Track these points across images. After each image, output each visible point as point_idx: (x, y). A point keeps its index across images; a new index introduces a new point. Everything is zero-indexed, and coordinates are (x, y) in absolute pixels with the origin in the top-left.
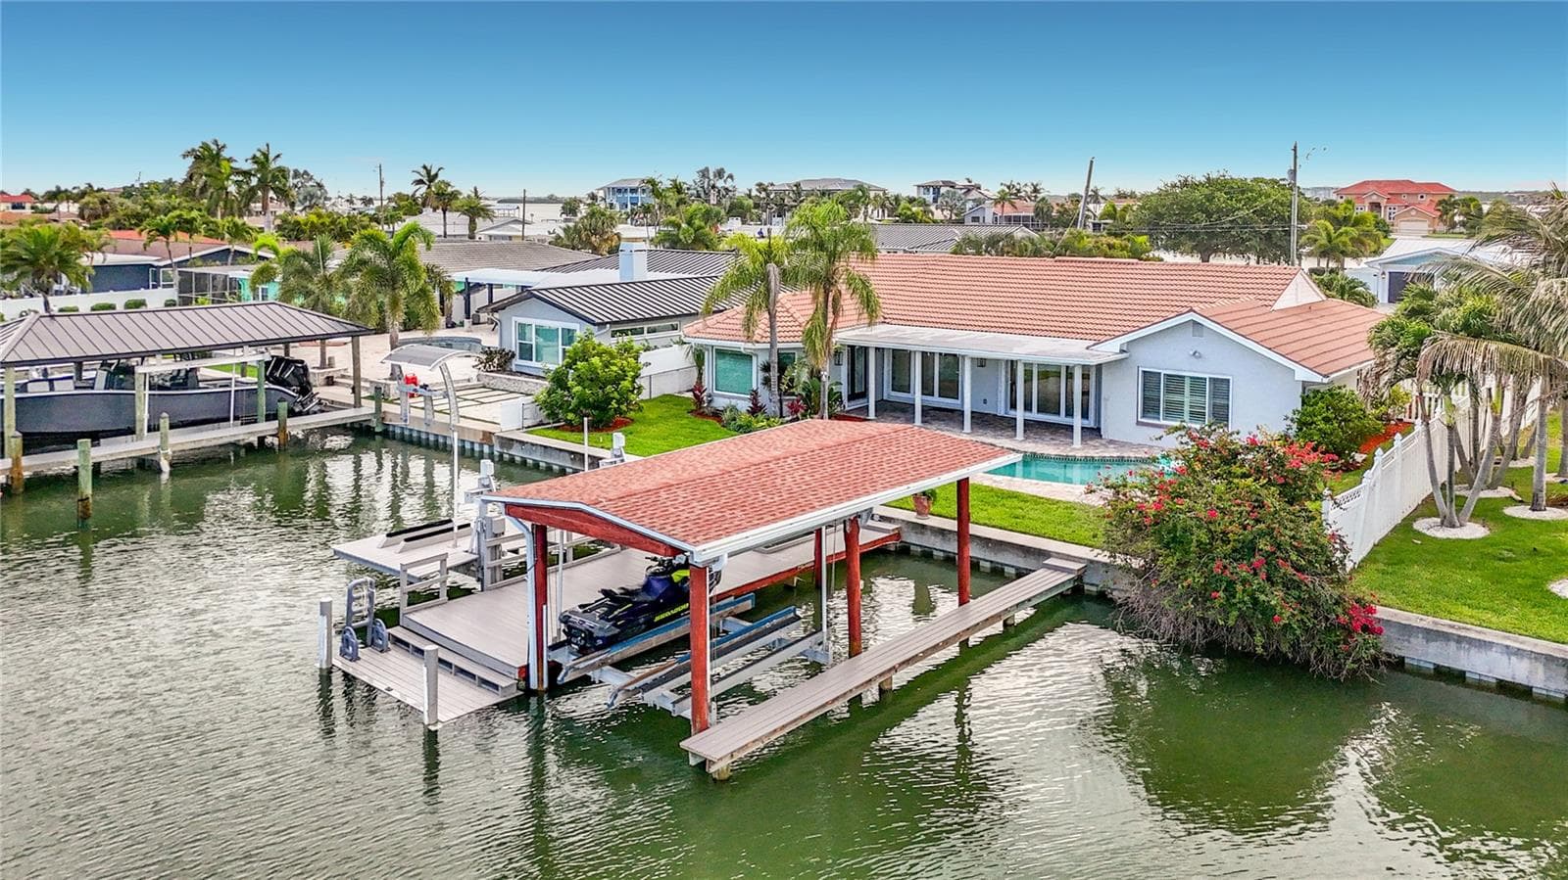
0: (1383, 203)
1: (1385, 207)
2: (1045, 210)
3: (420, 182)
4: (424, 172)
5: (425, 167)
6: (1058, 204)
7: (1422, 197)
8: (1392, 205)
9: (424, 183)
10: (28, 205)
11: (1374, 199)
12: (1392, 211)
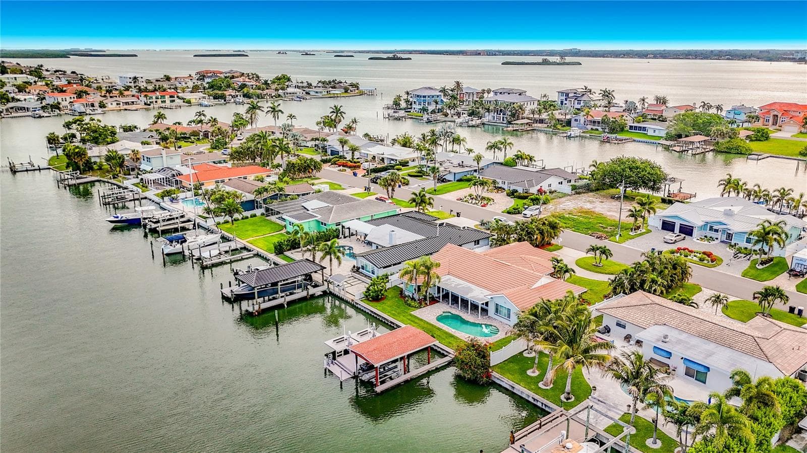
0: (779, 116)
1: (780, 117)
2: (606, 120)
3: (333, 112)
4: (334, 108)
5: (335, 106)
6: (613, 118)
7: (800, 113)
8: (784, 117)
9: (335, 112)
10: (176, 96)
11: (776, 113)
12: (784, 119)
